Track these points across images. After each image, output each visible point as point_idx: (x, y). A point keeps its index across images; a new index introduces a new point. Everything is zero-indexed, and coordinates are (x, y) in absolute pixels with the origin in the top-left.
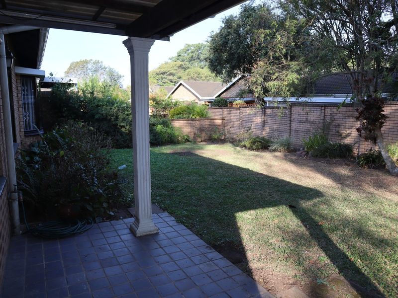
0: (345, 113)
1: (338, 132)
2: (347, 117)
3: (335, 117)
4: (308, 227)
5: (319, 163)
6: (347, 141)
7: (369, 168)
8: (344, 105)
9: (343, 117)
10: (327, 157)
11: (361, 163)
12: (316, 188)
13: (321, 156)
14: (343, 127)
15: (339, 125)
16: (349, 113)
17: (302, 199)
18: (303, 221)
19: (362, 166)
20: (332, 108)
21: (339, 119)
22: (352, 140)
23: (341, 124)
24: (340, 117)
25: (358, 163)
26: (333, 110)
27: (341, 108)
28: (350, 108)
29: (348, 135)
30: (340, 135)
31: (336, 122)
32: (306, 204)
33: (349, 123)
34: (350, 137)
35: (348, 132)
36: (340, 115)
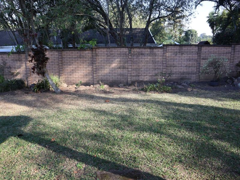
0: (13, 58)
1: (10, 72)
2: (15, 61)
3: (6, 62)
4: (48, 147)
5: (6, 95)
6: (19, 77)
7: (41, 92)
8: (13, 53)
9: (12, 62)
10: (9, 91)
11: (36, 90)
12: (22, 115)
13: (4, 90)
14: (13, 68)
15: (10, 67)
16: (17, 58)
17: (21, 126)
18: (40, 144)
19: (37, 92)
20: (3, 55)
21: (9, 63)
22: (21, 76)
23: (11, 67)
24: (10, 62)
25: (34, 91)
26: (4, 57)
27: (11, 55)
28: (16, 55)
29: (18, 73)
30: (13, 74)
31: (8, 65)
32: (27, 129)
33: (17, 65)
34: (20, 74)
35: (17, 71)
36: (10, 60)
